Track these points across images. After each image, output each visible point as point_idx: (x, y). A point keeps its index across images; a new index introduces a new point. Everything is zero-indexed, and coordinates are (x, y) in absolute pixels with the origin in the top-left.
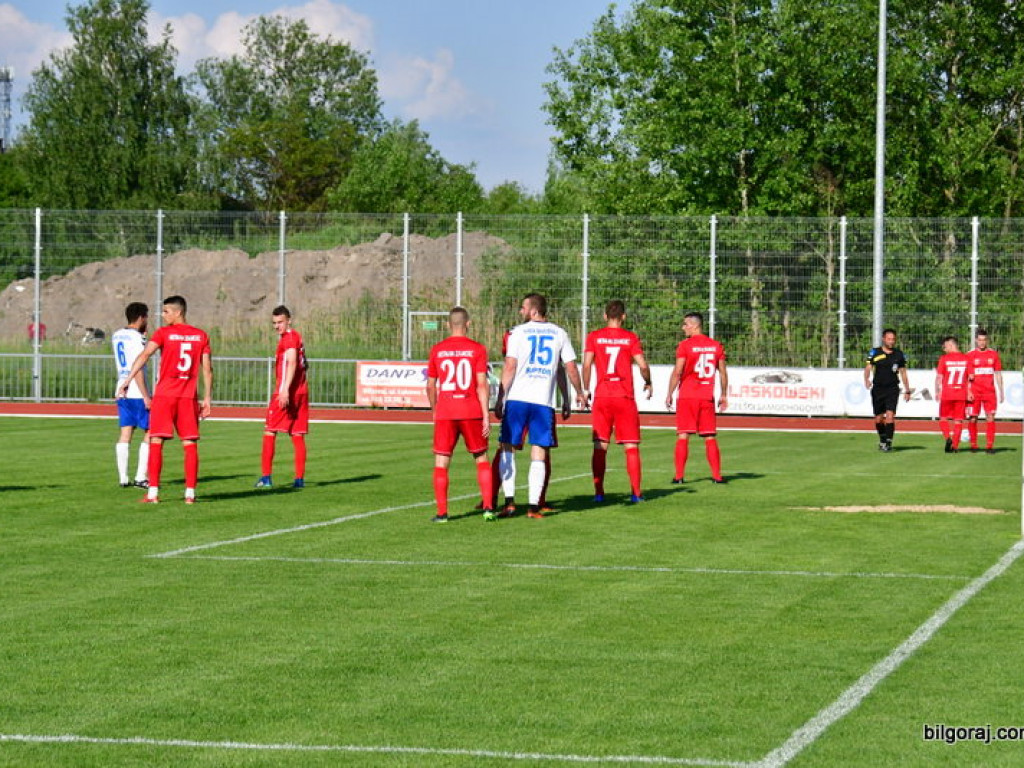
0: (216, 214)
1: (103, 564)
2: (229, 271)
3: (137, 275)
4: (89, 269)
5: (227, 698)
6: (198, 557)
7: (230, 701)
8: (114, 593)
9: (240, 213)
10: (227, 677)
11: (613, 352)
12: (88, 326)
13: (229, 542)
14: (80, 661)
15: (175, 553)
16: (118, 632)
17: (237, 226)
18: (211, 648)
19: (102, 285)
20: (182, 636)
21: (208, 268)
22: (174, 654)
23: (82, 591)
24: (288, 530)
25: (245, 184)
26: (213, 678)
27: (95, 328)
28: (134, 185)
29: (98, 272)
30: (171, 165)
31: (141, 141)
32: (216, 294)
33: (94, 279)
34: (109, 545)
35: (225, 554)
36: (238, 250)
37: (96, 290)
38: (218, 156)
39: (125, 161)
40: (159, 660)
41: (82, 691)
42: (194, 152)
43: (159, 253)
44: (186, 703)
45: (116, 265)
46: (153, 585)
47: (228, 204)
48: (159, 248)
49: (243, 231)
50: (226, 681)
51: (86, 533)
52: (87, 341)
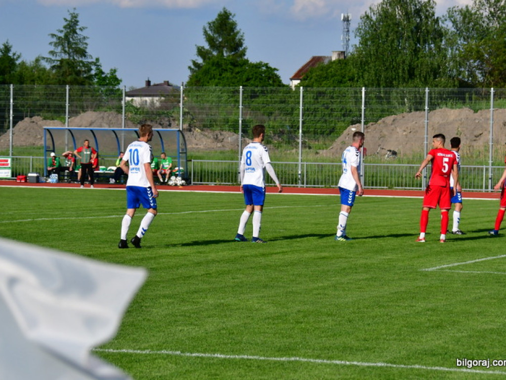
0: (456, 89)
1: (397, 274)
2: (463, 119)
3: (414, 122)
4: (389, 119)
5: (463, 346)
6: (447, 270)
7: (465, 347)
8: (403, 289)
9: (469, 89)
10: (463, 334)
12: (389, 149)
13: (464, 263)
14: (386, 324)
15: (434, 268)
16: (405, 309)
17: (467, 96)
18: (455, 319)
19: (396, 127)
20: (439, 313)
21: (452, 118)
22: (435, 321)
23: (386, 288)
24: (495, 257)
25: (472, 74)
26: (456, 335)
27: (392, 149)
28: (411, 75)
29: (394, 120)
30: (432, 64)
31: (416, 51)
32: (456, 132)
33: (392, 124)
34: (400, 264)
35: (461, 269)
36: (467, 108)
37: (393, 130)
38: (458, 59)
39: (407, 62)
40: (427, 325)
41: (387, 340)
42: (445, 56)
43: (426, 111)
44: (442, 348)
45: (403, 117)
46: (424, 285)
47: (463, 84)
48: (426, 108)
49: (470, 99)
50: (463, 337)
51: (387, 257)
52: (388, 157)
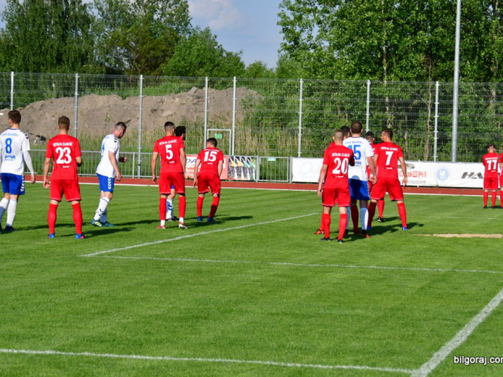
0: (103, 76)
1: (56, 259)
2: (112, 106)
3: (62, 108)
4: (37, 104)
5: (131, 332)
6: (106, 256)
7: (133, 333)
8: (64, 275)
9: (115, 76)
10: (129, 320)
11: (390, 154)
12: (38, 134)
13: (122, 249)
14: (50, 310)
15: (93, 254)
16: (69, 295)
17: (115, 82)
18: (119, 305)
19: (44, 112)
20: (103, 299)
21: (100, 104)
22: (100, 308)
23: (47, 274)
24: (152, 243)
25: (118, 61)
26: (121, 321)
27: (41, 135)
28: (59, 60)
29: (42, 106)
30: (80, 50)
31: (63, 38)
32: (105, 118)
33: (40, 110)
34: (59, 250)
35: (121, 255)
36: (116, 95)
37: (41, 115)
38: (105, 45)
39: (55, 48)
40: (93, 311)
41: (53, 327)
42: (92, 43)
43: (76, 97)
44: (110, 334)
45: (52, 103)
46: (84, 271)
47: (110, 71)
48: (76, 94)
49: (119, 85)
50: (129, 323)
51: (44, 243)
52: (36, 142)
